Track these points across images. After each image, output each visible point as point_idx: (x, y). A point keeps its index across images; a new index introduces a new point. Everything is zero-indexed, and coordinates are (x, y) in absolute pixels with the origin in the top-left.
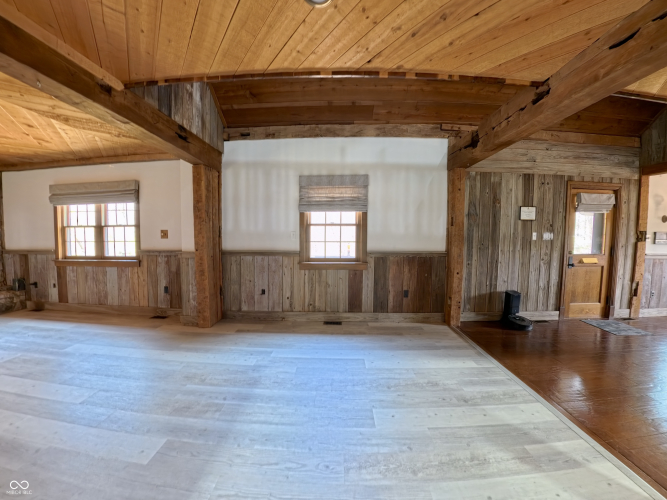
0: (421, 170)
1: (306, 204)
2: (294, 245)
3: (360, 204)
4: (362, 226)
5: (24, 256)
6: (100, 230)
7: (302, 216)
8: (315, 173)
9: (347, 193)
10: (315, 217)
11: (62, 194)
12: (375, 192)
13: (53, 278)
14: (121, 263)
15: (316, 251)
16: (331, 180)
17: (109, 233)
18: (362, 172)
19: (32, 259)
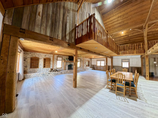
0: (137, 58)
1: (122, 62)
2: (121, 66)
3: (129, 62)
4: (129, 64)
5: (93, 65)
6: (101, 63)
7: (122, 63)
8: (123, 59)
9: (127, 61)
10: (123, 63)
11: (97, 60)
12: (131, 61)
13: (96, 67)
14: (103, 67)
15: (123, 66)
16: (125, 59)
17: (101, 64)
18: (129, 59)
19: (94, 66)
